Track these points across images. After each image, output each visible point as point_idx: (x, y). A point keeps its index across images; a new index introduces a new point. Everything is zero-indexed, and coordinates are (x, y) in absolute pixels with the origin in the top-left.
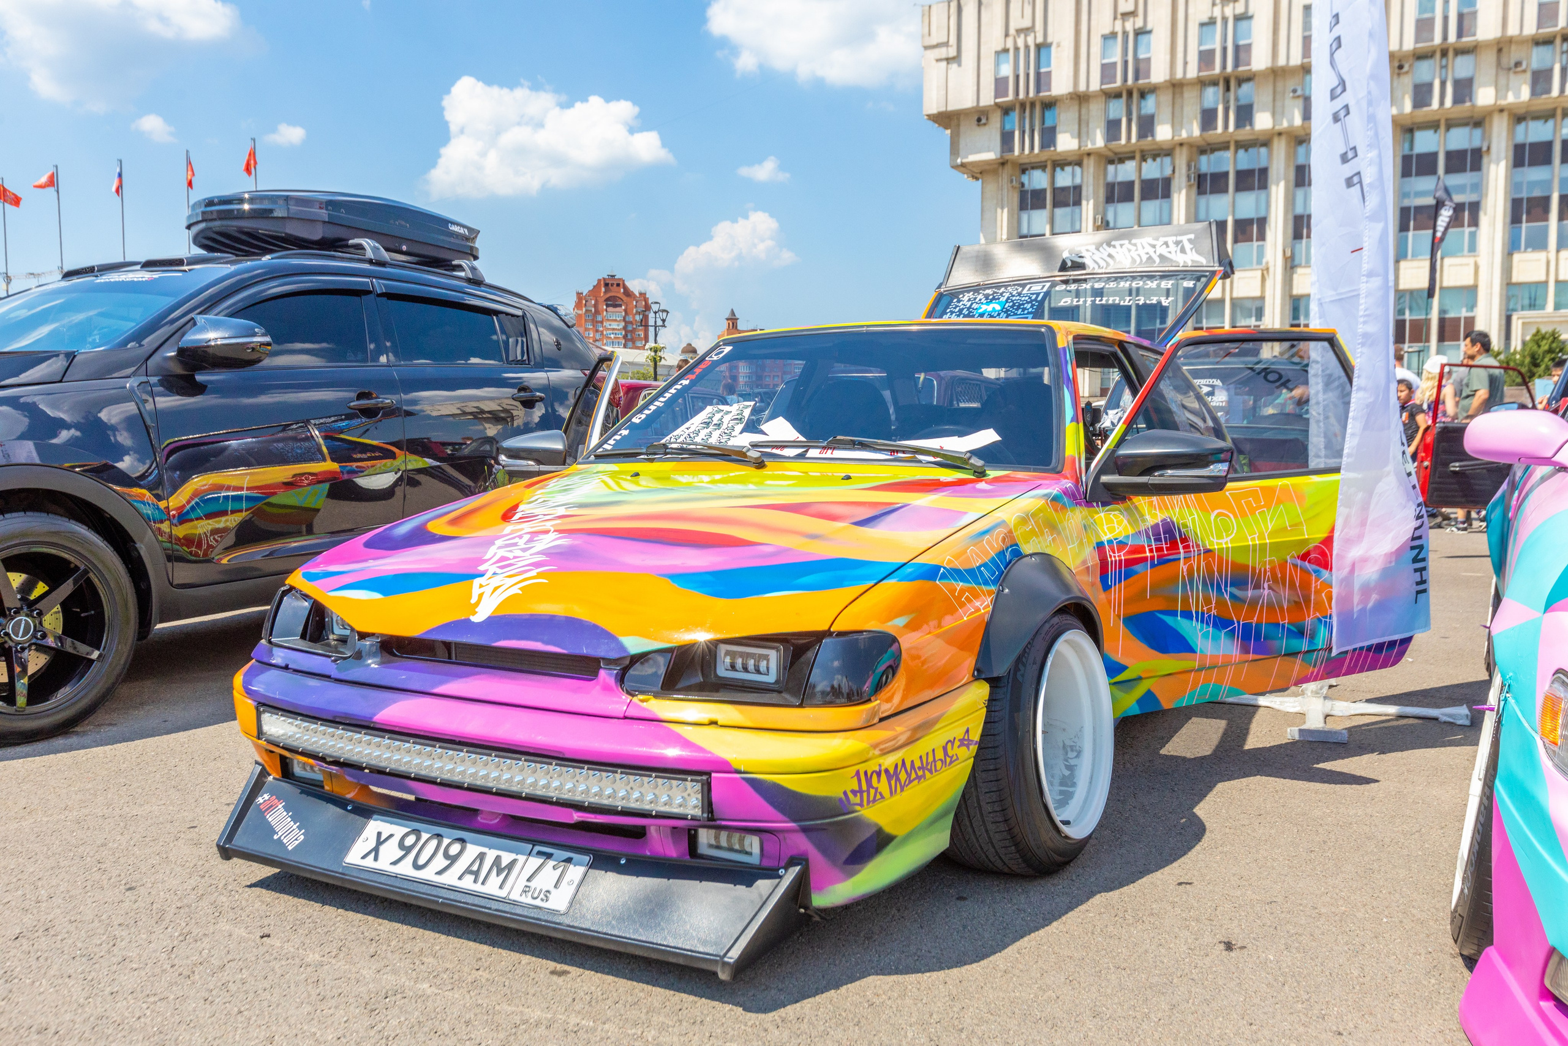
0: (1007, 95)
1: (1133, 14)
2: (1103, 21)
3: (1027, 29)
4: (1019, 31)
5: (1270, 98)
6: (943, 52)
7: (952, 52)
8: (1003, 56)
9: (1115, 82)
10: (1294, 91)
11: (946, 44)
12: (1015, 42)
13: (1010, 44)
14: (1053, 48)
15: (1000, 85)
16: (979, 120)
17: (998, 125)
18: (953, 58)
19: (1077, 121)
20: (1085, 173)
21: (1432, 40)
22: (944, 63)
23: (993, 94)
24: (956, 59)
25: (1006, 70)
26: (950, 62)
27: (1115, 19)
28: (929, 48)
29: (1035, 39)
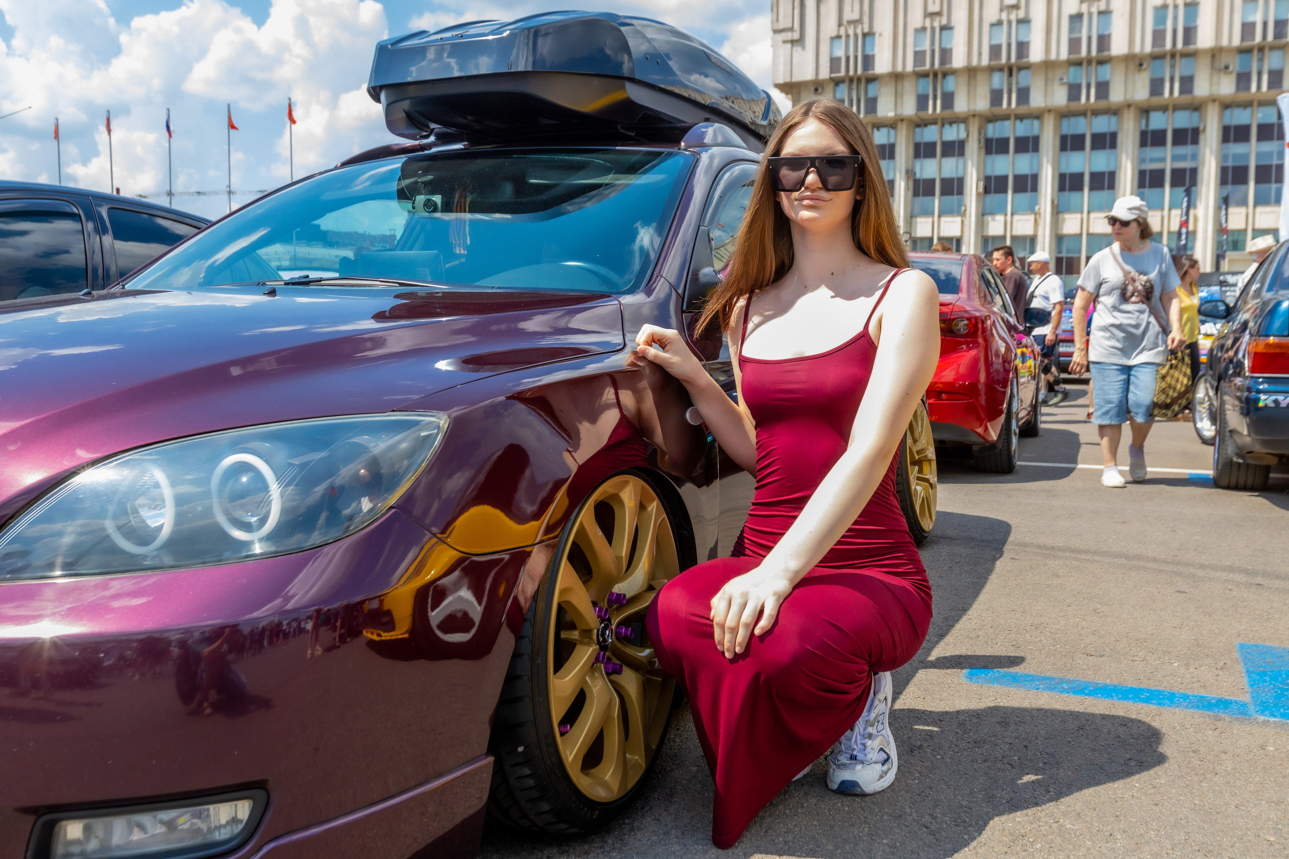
0: (839, 72)
1: (939, 14)
2: (916, 19)
3: (857, 21)
4: (850, 22)
5: (1043, 84)
6: (788, 36)
7: (796, 36)
8: (836, 42)
9: (925, 66)
10: (1061, 79)
11: (791, 29)
12: (846, 31)
13: (842, 32)
14: (877, 36)
15: (834, 63)
16: (816, 90)
17: (832, 94)
18: (797, 41)
19: (894, 95)
20: (898, 134)
21: (1164, 46)
22: (789, 46)
23: (828, 70)
24: (799, 42)
25: (840, 52)
26: (795, 43)
27: (925, 17)
28: (776, 31)
29: (863, 29)
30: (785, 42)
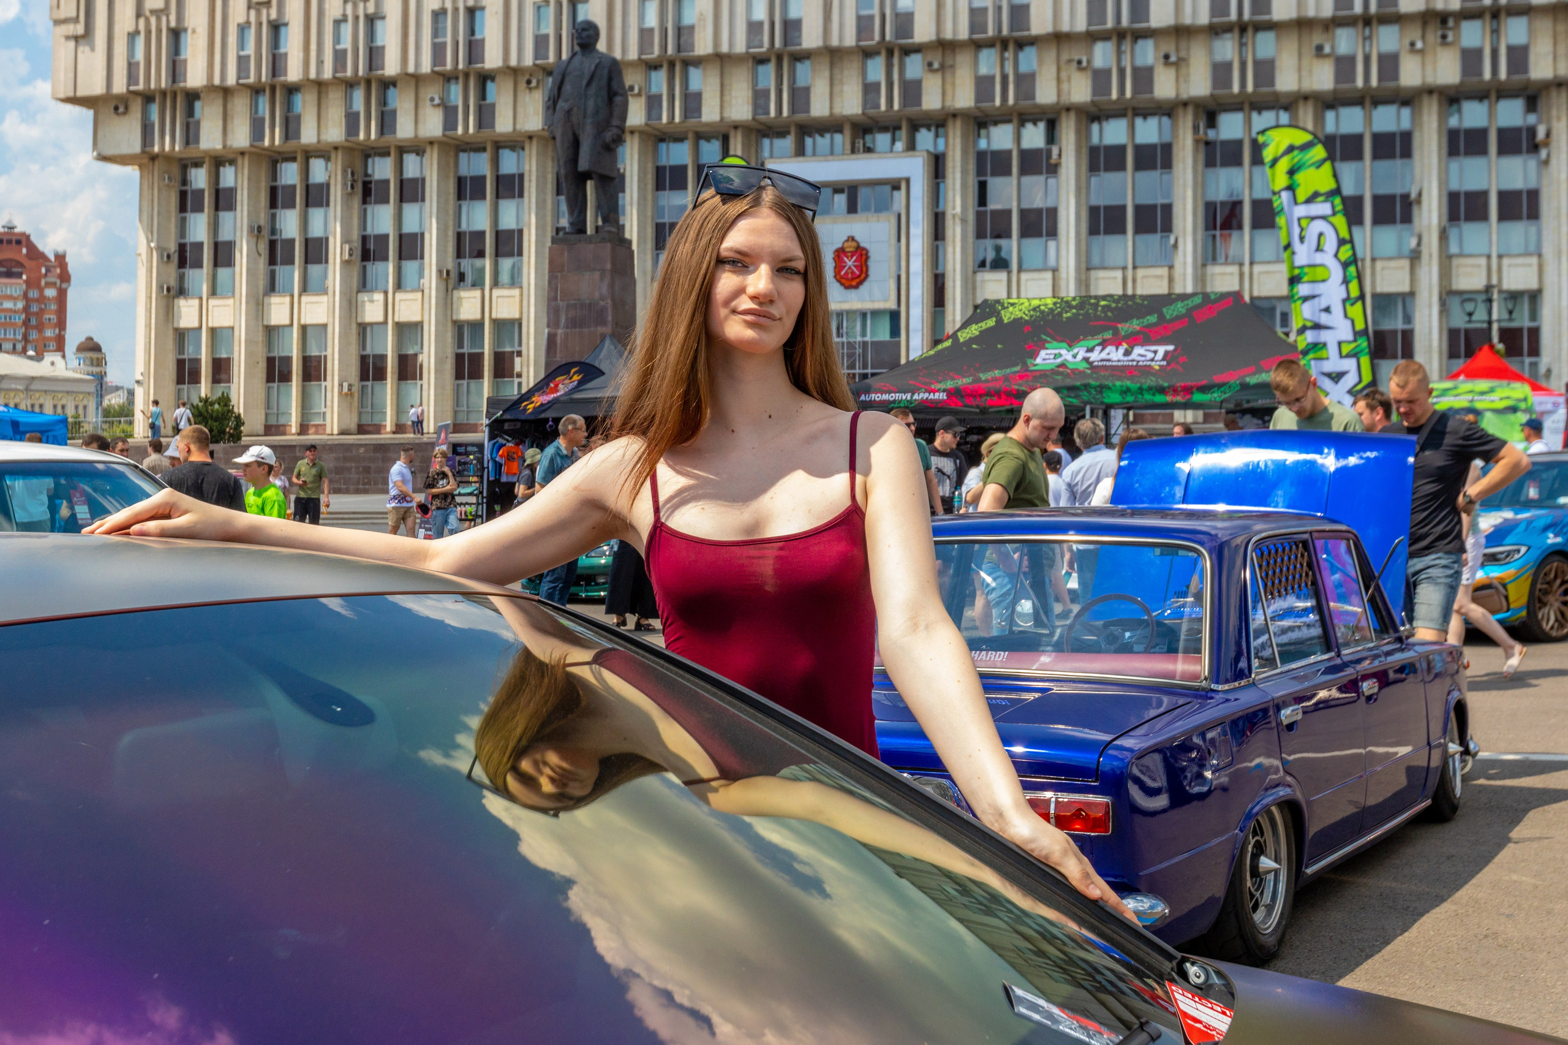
0: (139, 82)
1: (267, 4)
2: (238, 10)
3: (161, 11)
4: (152, 13)
5: (412, 105)
6: (70, 29)
7: (80, 29)
8: (134, 40)
10: (432, 99)
11: (76, 20)
12: (147, 24)
13: (142, 25)
14: (189, 31)
15: (132, 70)
16: (116, 108)
17: (139, 115)
18: (83, 37)
19: (221, 116)
20: (240, 175)
22: (72, 44)
23: (125, 81)
25: (138, 54)
26: (81, 41)
27: (249, 8)
28: (58, 22)
29: (168, 21)
30: (68, 38)
